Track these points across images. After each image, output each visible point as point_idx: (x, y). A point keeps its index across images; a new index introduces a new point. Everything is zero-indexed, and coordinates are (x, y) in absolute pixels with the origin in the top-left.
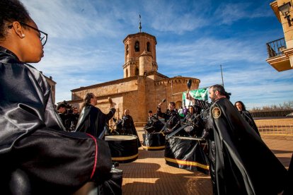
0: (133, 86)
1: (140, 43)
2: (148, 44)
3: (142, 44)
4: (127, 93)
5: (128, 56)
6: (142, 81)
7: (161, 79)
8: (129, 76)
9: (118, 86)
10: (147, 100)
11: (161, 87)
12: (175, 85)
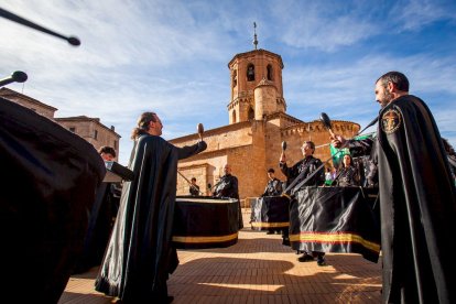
0: (243, 138)
1: (256, 67)
2: (269, 68)
3: (259, 69)
4: (234, 148)
5: (236, 89)
6: (260, 129)
7: (292, 124)
8: (238, 121)
9: (220, 138)
10: (268, 161)
11: (293, 137)
12: (316, 134)
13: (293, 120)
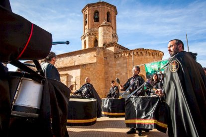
0: (91, 58)
1: (100, 13)
2: (108, 14)
5: (87, 26)
6: (102, 53)
7: (122, 51)
8: (87, 47)
9: (76, 57)
10: (106, 73)
11: (122, 59)
12: (136, 57)
13: (122, 48)
